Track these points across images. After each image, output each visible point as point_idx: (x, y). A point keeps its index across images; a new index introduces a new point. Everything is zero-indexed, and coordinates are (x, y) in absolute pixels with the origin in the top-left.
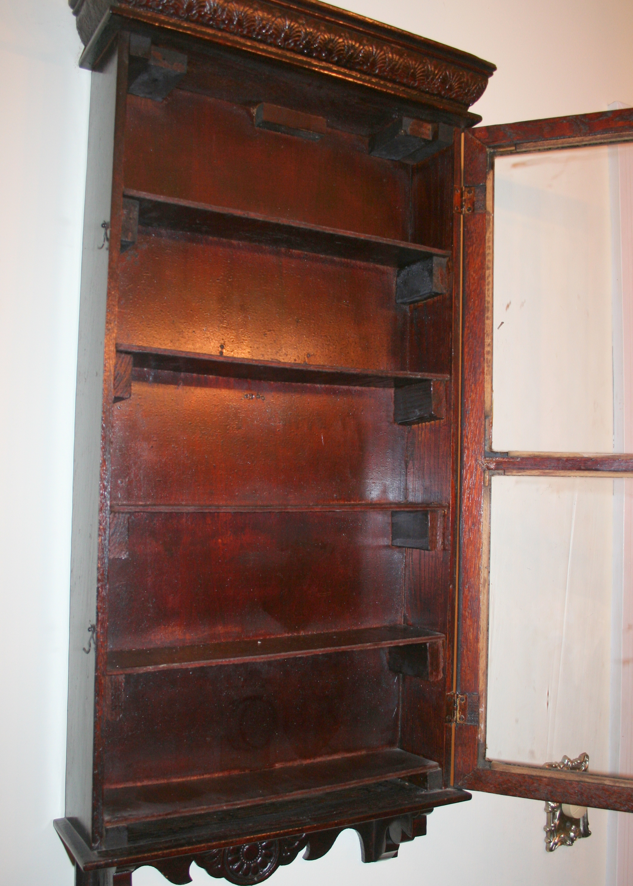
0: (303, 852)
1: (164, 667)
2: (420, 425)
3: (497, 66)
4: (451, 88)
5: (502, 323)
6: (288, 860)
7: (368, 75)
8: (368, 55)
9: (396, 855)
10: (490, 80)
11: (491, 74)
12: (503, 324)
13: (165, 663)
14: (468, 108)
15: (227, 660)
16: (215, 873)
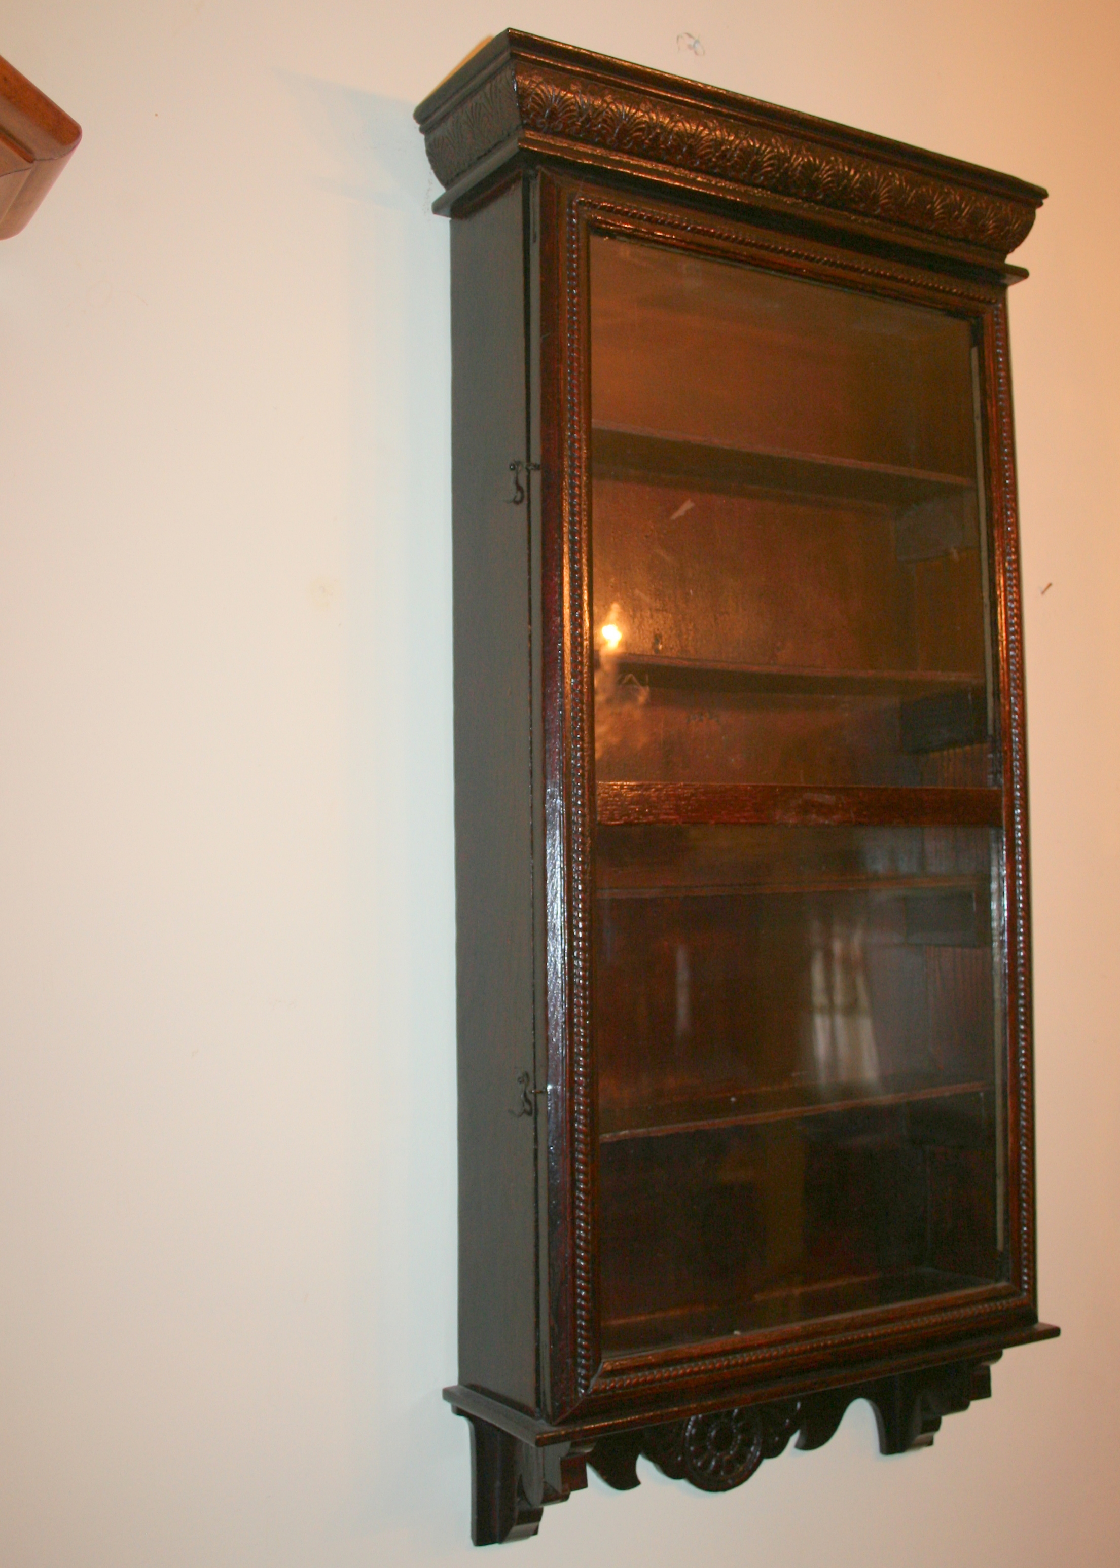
0: (794, 1438)
1: (625, 1135)
2: (945, 752)
3: (1049, 192)
4: (983, 229)
5: (1050, 585)
6: (774, 1450)
7: (748, 185)
8: (748, 153)
9: (930, 1443)
10: (1039, 212)
11: (1041, 204)
12: (1051, 588)
13: (625, 1129)
14: (1004, 257)
15: (710, 1122)
16: (672, 1470)
